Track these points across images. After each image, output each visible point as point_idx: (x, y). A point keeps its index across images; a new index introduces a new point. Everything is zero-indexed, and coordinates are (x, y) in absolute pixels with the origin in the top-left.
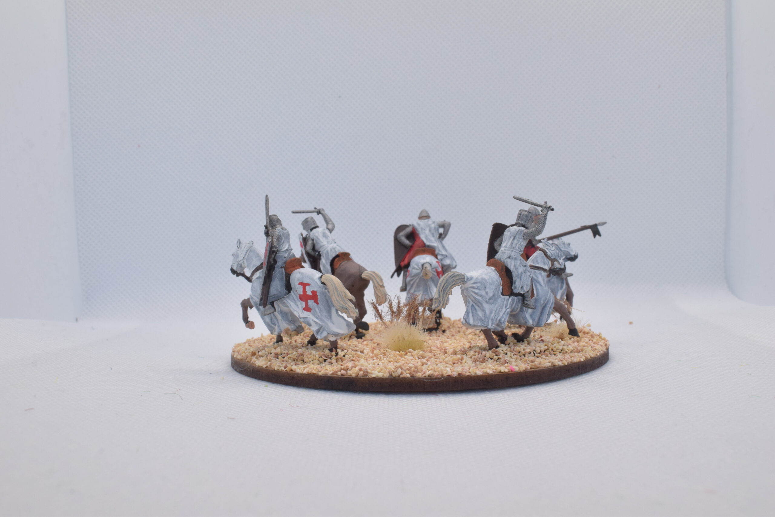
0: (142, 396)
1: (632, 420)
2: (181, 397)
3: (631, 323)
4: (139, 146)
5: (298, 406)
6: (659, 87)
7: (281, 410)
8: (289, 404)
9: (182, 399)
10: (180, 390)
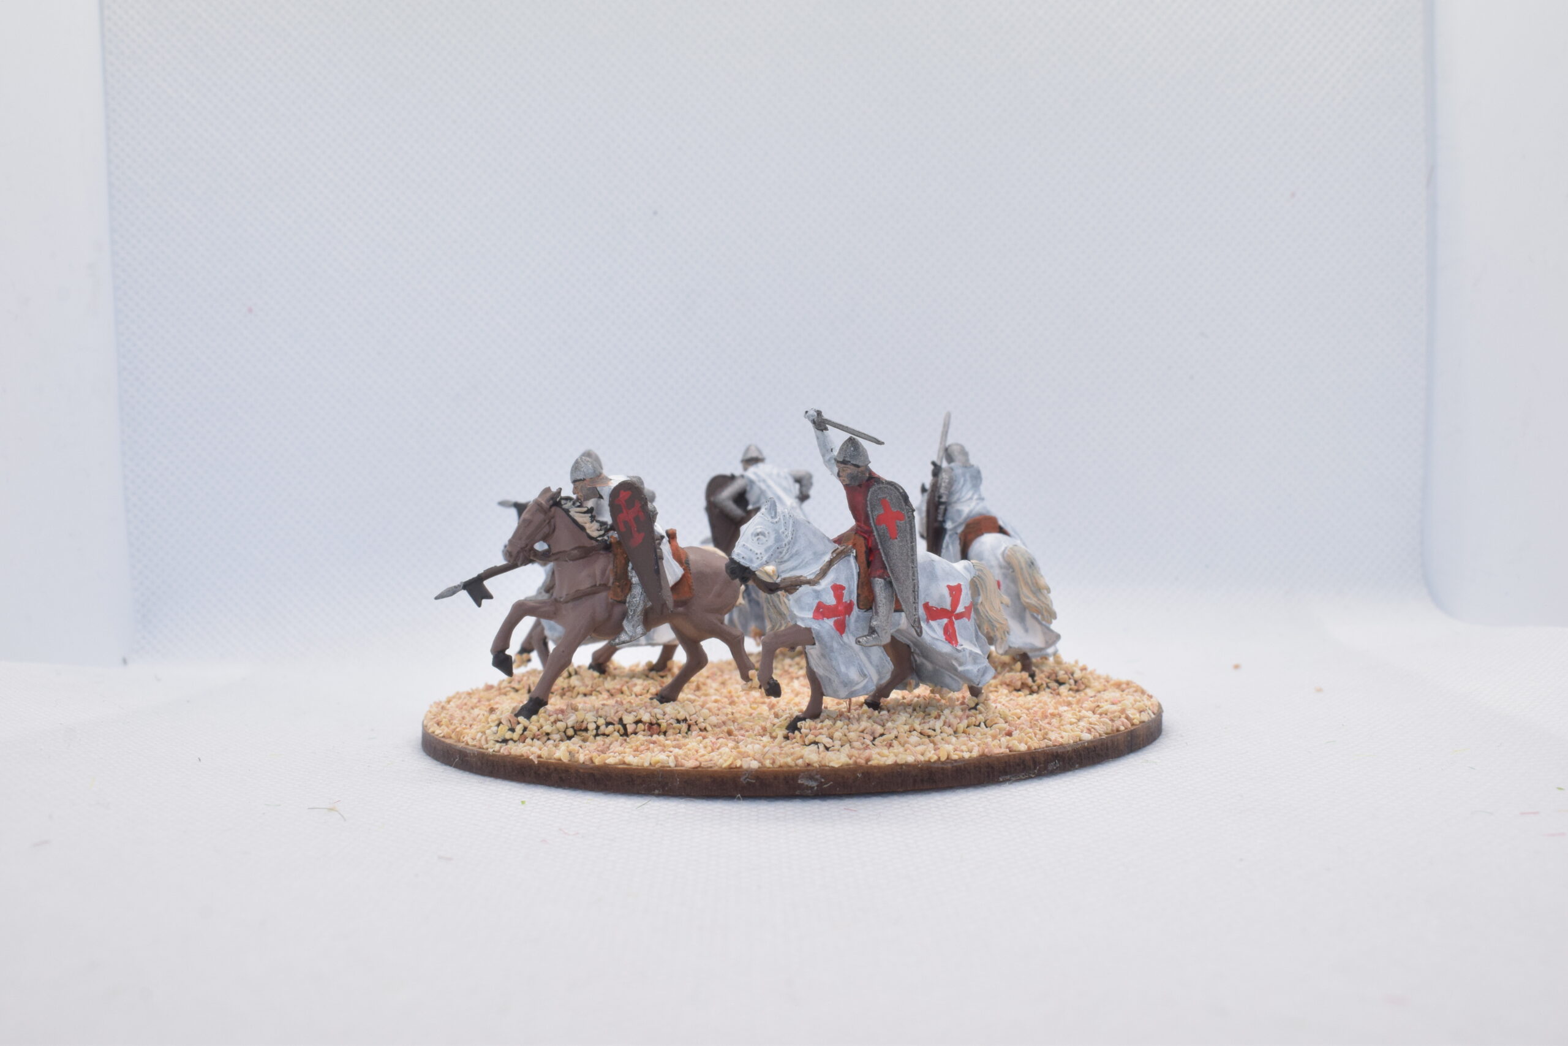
0: (264, 814)
1: (1241, 860)
2: (342, 816)
3: (1237, 667)
4: (250, 310)
5: (578, 834)
7: (544, 841)
8: (560, 830)
9: (345, 820)
10: (339, 801)
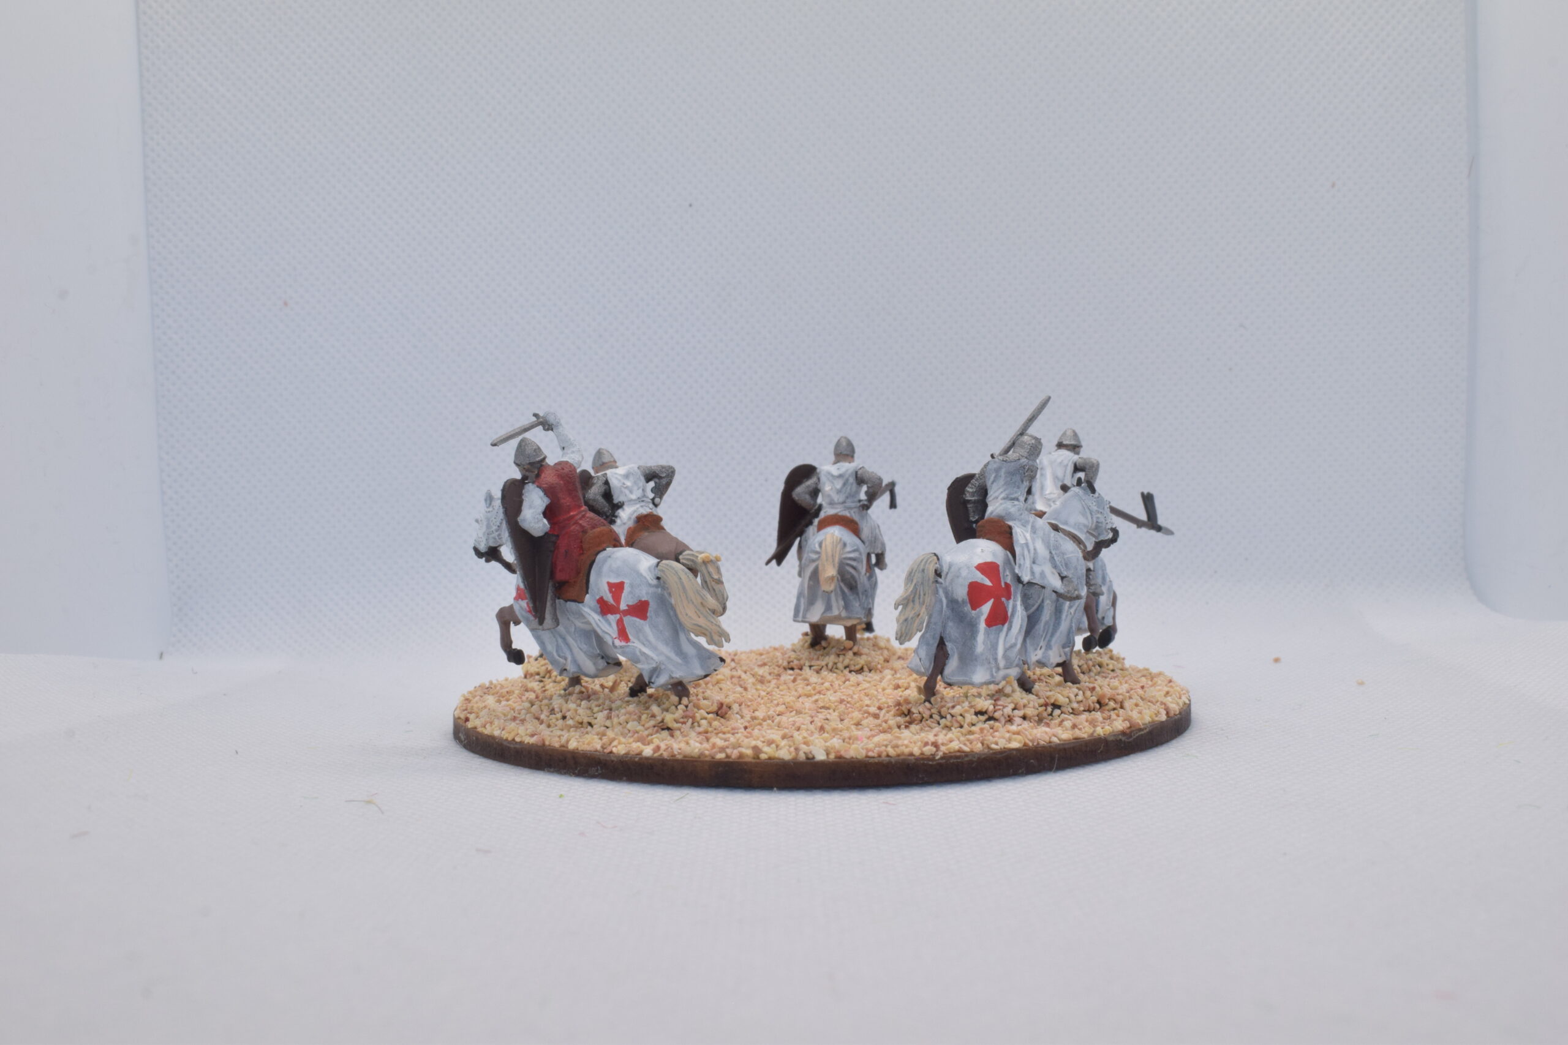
0: (301, 806)
2: (380, 809)
3: (1277, 660)
5: (615, 827)
6: (1333, 185)
7: (582, 834)
8: (598, 823)
9: (383, 813)
10: (377, 794)
